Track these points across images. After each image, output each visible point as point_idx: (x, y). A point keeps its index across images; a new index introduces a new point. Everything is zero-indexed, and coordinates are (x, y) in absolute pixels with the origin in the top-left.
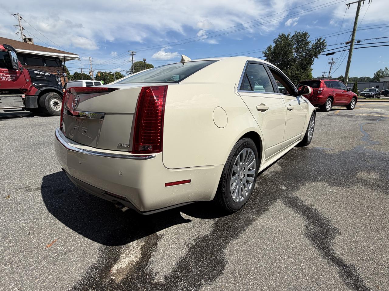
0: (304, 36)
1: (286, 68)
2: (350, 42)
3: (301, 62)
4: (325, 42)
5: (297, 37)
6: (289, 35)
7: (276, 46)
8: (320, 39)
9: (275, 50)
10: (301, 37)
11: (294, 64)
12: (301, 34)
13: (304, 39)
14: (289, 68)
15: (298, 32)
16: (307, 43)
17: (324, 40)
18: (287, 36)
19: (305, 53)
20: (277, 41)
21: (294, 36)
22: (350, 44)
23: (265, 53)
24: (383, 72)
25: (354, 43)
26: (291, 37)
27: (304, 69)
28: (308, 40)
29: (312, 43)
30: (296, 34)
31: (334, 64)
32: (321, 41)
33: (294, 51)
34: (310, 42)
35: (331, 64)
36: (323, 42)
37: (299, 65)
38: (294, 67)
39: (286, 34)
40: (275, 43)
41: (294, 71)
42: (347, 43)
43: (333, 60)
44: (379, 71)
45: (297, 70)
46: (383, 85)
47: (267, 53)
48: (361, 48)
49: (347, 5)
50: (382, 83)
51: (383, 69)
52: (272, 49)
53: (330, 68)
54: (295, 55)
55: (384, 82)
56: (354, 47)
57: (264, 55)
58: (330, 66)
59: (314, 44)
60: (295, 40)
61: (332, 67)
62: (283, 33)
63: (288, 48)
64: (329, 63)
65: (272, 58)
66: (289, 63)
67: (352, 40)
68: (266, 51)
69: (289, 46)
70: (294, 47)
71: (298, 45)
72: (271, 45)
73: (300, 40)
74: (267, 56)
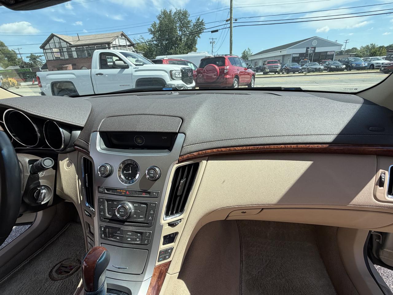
0: (185, 14)
1: (174, 47)
2: (229, 20)
3: (187, 41)
4: (203, 21)
5: (179, 14)
7: (161, 23)
8: (199, 19)
9: (160, 27)
10: (183, 14)
11: (180, 43)
12: (182, 12)
13: (186, 17)
14: (177, 48)
15: (178, 9)
16: (189, 22)
17: (202, 20)
18: (169, 13)
19: (189, 32)
20: (160, 17)
21: (175, 13)
22: (229, 22)
23: (150, 30)
24: (247, 52)
25: (233, 21)
26: (173, 14)
27: (191, 48)
28: (189, 19)
29: (193, 22)
30: (178, 11)
31: (214, 44)
32: (200, 21)
33: (178, 29)
34: (191, 21)
35: (212, 43)
36: (202, 21)
37: (186, 45)
38: (181, 46)
39: (168, 11)
40: (159, 20)
41: (182, 51)
42: (227, 21)
43: (214, 40)
44: (245, 51)
45: (184, 49)
46: (251, 63)
47: (153, 30)
48: (239, 26)
50: (250, 61)
51: (247, 50)
52: (157, 27)
53: (212, 48)
54: (179, 33)
55: (251, 60)
56: (233, 25)
57: (150, 33)
58: (212, 46)
59: (195, 23)
60: (177, 18)
61: (213, 47)
62: (165, 9)
63: (173, 26)
64: (211, 42)
65: (159, 36)
66: (176, 42)
67: (231, 17)
68: (151, 28)
69: (173, 24)
70: (177, 25)
71: (181, 23)
72: (155, 22)
73: (182, 18)
74: (153, 34)
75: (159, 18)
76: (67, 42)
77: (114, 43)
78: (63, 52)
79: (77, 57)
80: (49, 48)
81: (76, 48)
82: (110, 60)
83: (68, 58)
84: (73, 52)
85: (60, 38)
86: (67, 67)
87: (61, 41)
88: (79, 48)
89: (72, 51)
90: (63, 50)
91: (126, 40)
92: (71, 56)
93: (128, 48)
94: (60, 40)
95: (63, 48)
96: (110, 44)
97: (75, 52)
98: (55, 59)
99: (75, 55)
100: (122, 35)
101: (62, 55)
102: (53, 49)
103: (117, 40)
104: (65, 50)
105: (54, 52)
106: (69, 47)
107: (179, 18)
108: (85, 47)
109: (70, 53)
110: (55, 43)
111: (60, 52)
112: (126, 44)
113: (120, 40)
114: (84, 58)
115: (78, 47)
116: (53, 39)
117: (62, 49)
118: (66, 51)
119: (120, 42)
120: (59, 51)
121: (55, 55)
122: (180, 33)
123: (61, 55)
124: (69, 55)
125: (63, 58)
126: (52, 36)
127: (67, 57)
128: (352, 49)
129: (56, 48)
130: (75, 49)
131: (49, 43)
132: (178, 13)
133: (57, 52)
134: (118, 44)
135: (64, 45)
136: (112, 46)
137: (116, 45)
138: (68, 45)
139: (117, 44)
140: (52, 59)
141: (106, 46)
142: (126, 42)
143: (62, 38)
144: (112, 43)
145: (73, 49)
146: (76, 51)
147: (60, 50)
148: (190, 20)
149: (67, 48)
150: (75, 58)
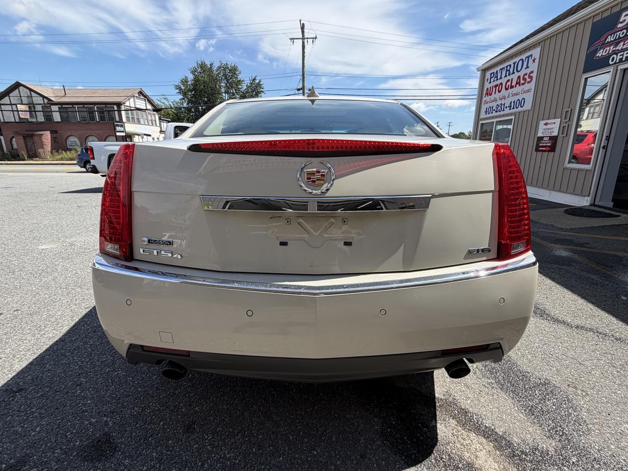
0: (234, 70)
2: (301, 89)
4: (261, 83)
5: (225, 70)
6: (211, 65)
7: (196, 80)
8: (254, 79)
9: (194, 85)
10: (230, 70)
12: (229, 66)
13: (235, 74)
15: (224, 62)
16: (240, 82)
17: (260, 81)
18: (209, 66)
20: (195, 71)
21: (219, 67)
22: (301, 91)
23: (178, 87)
26: (215, 69)
28: (240, 77)
29: (246, 82)
30: (223, 65)
32: (257, 81)
33: (223, 90)
36: (259, 83)
39: (208, 63)
40: (193, 75)
42: (299, 90)
47: (183, 88)
49: (291, 39)
52: (189, 83)
54: (225, 96)
57: (178, 91)
59: (249, 84)
60: (222, 74)
62: (203, 60)
63: (215, 86)
65: (192, 97)
67: (303, 86)
68: (180, 84)
69: (216, 83)
70: (222, 84)
71: (228, 82)
72: (187, 76)
73: (229, 76)
74: (183, 93)
75: (193, 72)
76: (44, 97)
77: (127, 104)
78: (35, 111)
79: (60, 120)
80: (9, 103)
81: (60, 106)
82: (119, 128)
83: (44, 121)
84: (53, 113)
85: (31, 90)
86: (42, 134)
87: (34, 94)
88: (65, 107)
89: (52, 111)
90: (34, 109)
91: (145, 101)
92: (49, 117)
93: (149, 113)
94: (32, 92)
95: (36, 106)
96: (122, 105)
97: (58, 113)
98: (17, 120)
99: (57, 117)
100: (141, 93)
101: (33, 115)
102: (18, 106)
103: (132, 100)
104: (39, 108)
105: (19, 110)
106: (48, 104)
107: (225, 75)
108: (76, 106)
109: (48, 114)
110: (21, 97)
111: (30, 112)
112: (146, 106)
113: (136, 100)
114: (74, 124)
115: (63, 106)
116: (17, 90)
117: (34, 107)
118: (41, 110)
119: (136, 103)
120: (28, 110)
121: (21, 114)
122: (227, 96)
123: (31, 116)
124: (45, 116)
125: (34, 120)
126: (17, 85)
127: (41, 118)
128: (460, 133)
129: (22, 104)
130: (59, 108)
131: (9, 97)
132: (224, 68)
133: (24, 111)
134: (134, 107)
135: (38, 100)
136: (123, 109)
137: (130, 107)
138: (46, 101)
139: (132, 105)
140: (13, 121)
141: (113, 107)
142: (146, 104)
143: (37, 91)
144: (125, 103)
145: (55, 108)
146: (60, 112)
147: (29, 107)
148: (242, 80)
149: (43, 105)
150: (57, 122)
